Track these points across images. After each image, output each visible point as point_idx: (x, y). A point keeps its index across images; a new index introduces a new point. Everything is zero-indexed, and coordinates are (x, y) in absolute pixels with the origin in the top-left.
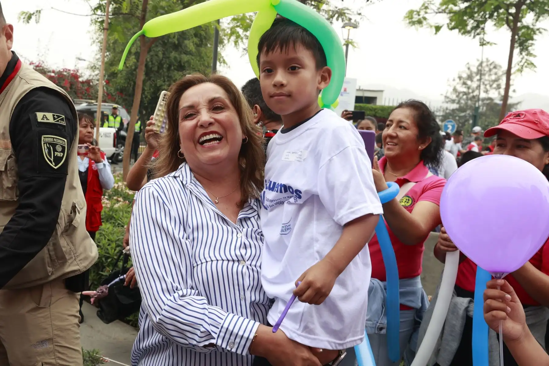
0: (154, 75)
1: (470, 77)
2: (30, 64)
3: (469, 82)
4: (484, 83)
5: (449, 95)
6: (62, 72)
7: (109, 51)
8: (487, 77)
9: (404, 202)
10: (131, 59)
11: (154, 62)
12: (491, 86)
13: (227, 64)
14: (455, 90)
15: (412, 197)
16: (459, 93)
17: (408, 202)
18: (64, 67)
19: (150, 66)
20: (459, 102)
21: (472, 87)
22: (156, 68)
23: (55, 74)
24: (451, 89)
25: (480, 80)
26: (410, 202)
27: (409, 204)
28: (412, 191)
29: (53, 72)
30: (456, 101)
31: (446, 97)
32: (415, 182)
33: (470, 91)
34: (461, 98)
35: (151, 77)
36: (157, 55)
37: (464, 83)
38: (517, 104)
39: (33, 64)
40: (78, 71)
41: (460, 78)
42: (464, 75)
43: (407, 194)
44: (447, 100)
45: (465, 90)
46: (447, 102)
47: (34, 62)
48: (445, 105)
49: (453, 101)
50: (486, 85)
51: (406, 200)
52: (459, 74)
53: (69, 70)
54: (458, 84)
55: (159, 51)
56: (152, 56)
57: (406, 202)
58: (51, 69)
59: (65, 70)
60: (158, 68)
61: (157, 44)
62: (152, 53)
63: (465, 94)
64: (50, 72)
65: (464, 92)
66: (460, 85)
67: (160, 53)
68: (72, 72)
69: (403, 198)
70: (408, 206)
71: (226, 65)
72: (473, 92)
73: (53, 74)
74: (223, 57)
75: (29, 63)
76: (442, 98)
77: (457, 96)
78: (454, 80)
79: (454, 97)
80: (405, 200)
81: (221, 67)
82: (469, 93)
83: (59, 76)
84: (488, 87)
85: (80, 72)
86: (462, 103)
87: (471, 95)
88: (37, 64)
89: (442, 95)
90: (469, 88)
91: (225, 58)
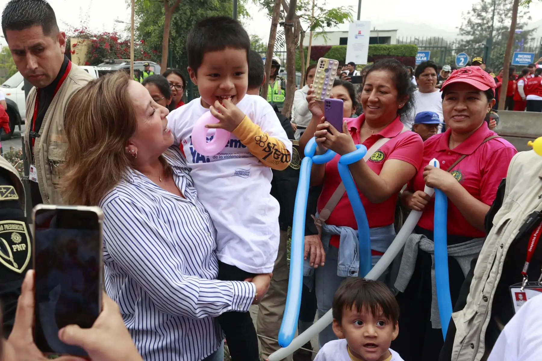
0: (184, 31)
1: (485, 9)
2: (75, 31)
3: (484, 14)
4: (498, 13)
5: (464, 27)
6: (102, 35)
7: (143, 12)
8: (502, 7)
9: (376, 157)
10: (162, 19)
11: (183, 19)
12: (506, 15)
13: (250, 16)
14: (470, 22)
15: (384, 152)
16: (474, 25)
17: (380, 157)
18: (104, 31)
19: (180, 24)
20: (474, 34)
21: (486, 18)
22: (185, 26)
23: (97, 39)
24: (466, 22)
25: (494, 11)
26: (382, 157)
27: (380, 159)
28: (385, 147)
29: (95, 36)
30: (471, 33)
31: (461, 29)
32: (389, 138)
33: (485, 22)
34: (475, 30)
35: (181, 34)
36: (185, 13)
37: (479, 15)
38: (533, 30)
39: (77, 30)
40: (116, 33)
41: (474, 10)
42: (479, 7)
43: (380, 150)
44: (462, 32)
45: (480, 21)
46: (462, 35)
47: (78, 29)
48: (460, 37)
49: (468, 33)
50: (501, 15)
51: (379, 155)
52: (473, 6)
53: (109, 33)
54: (473, 16)
55: (187, 9)
56: (180, 14)
57: (378, 157)
58: (93, 34)
59: (105, 34)
60: (187, 25)
61: (185, 3)
62: (181, 12)
63: (480, 25)
64: (92, 36)
65: (478, 23)
66: (475, 17)
67: (188, 11)
68: (111, 35)
69: (376, 153)
70: (380, 161)
71: (248, 17)
72: (487, 23)
73: (95, 39)
74: (246, 10)
75: (73, 30)
76: (458, 31)
77: (472, 28)
78: (469, 13)
79: (469, 29)
80: (377, 155)
81: (245, 19)
82: (484, 24)
83: (100, 40)
84: (503, 16)
85: (118, 34)
86: (477, 34)
87: (486, 25)
88: (81, 30)
89: (457, 28)
90: (483, 19)
91: (248, 11)
